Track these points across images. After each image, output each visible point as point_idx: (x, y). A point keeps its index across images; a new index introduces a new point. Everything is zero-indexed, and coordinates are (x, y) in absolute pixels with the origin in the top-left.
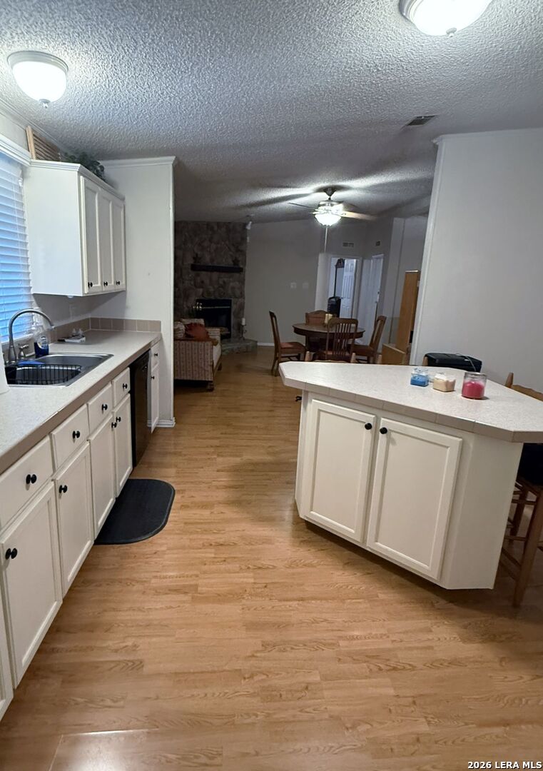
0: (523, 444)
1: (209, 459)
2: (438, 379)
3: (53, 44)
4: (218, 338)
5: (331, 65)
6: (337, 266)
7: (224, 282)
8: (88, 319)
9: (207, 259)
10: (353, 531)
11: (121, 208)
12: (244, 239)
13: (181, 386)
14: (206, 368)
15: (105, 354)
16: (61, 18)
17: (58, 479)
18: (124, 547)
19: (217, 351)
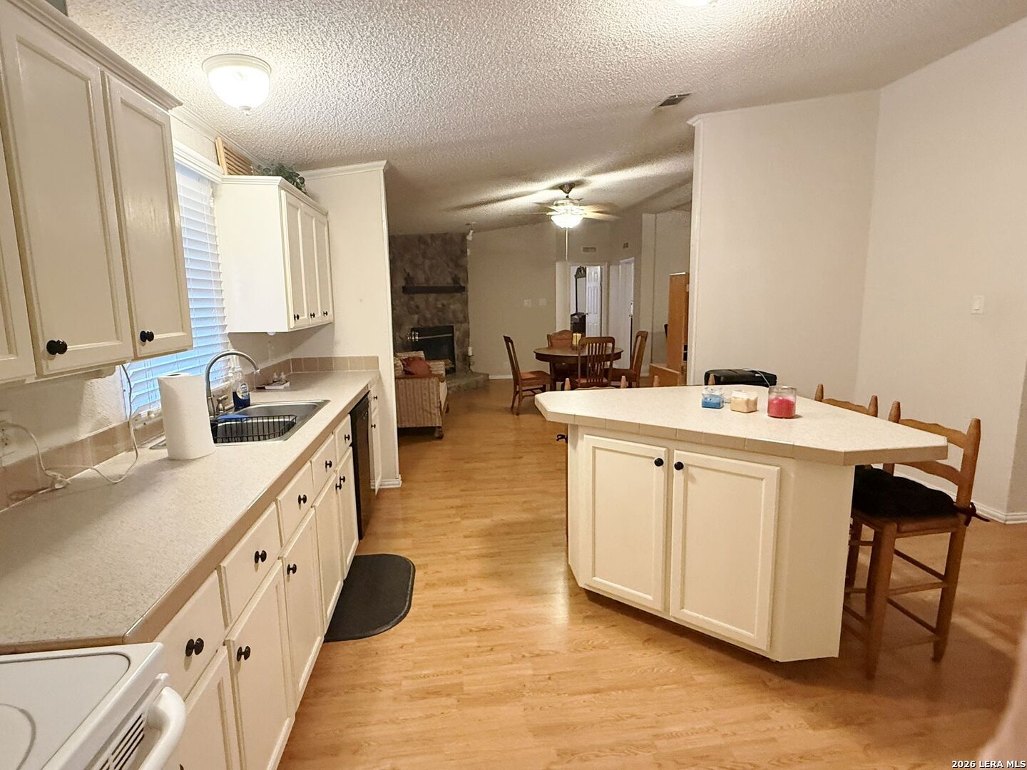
0: (854, 467)
1: (451, 523)
2: (735, 398)
3: (256, 44)
4: (443, 372)
5: (573, 46)
6: (577, 277)
7: (443, 305)
8: (289, 360)
9: (421, 279)
10: (650, 598)
11: (324, 224)
12: (464, 252)
13: (407, 435)
14: (433, 412)
15: (319, 399)
16: (269, 16)
17: (285, 556)
18: (361, 643)
19: (443, 387)
